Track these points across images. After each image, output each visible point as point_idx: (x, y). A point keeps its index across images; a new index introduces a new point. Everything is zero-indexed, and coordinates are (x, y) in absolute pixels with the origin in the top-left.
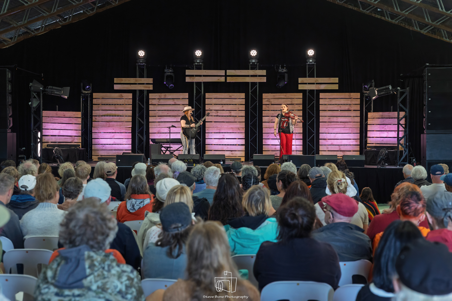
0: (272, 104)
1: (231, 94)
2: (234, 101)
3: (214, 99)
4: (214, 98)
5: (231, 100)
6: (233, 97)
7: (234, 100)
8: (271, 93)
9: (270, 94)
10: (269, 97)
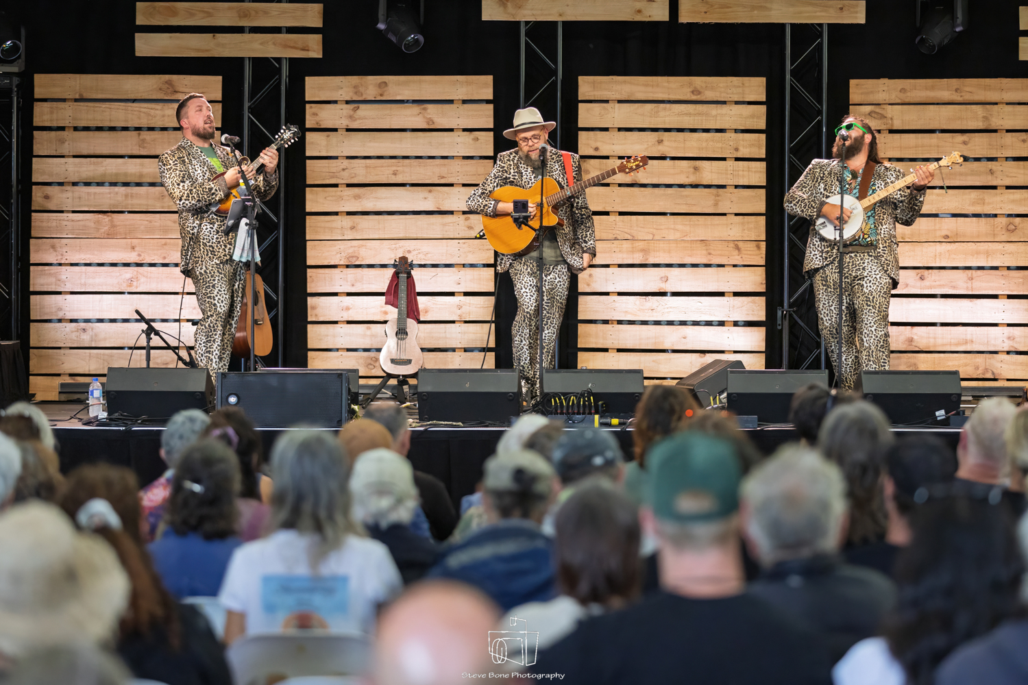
0: (895, 128)
1: (698, 81)
2: (716, 116)
3: (617, 105)
4: (620, 102)
5: (700, 107)
6: (709, 95)
7: (714, 110)
8: (890, 78)
9: (886, 81)
10: (881, 97)
